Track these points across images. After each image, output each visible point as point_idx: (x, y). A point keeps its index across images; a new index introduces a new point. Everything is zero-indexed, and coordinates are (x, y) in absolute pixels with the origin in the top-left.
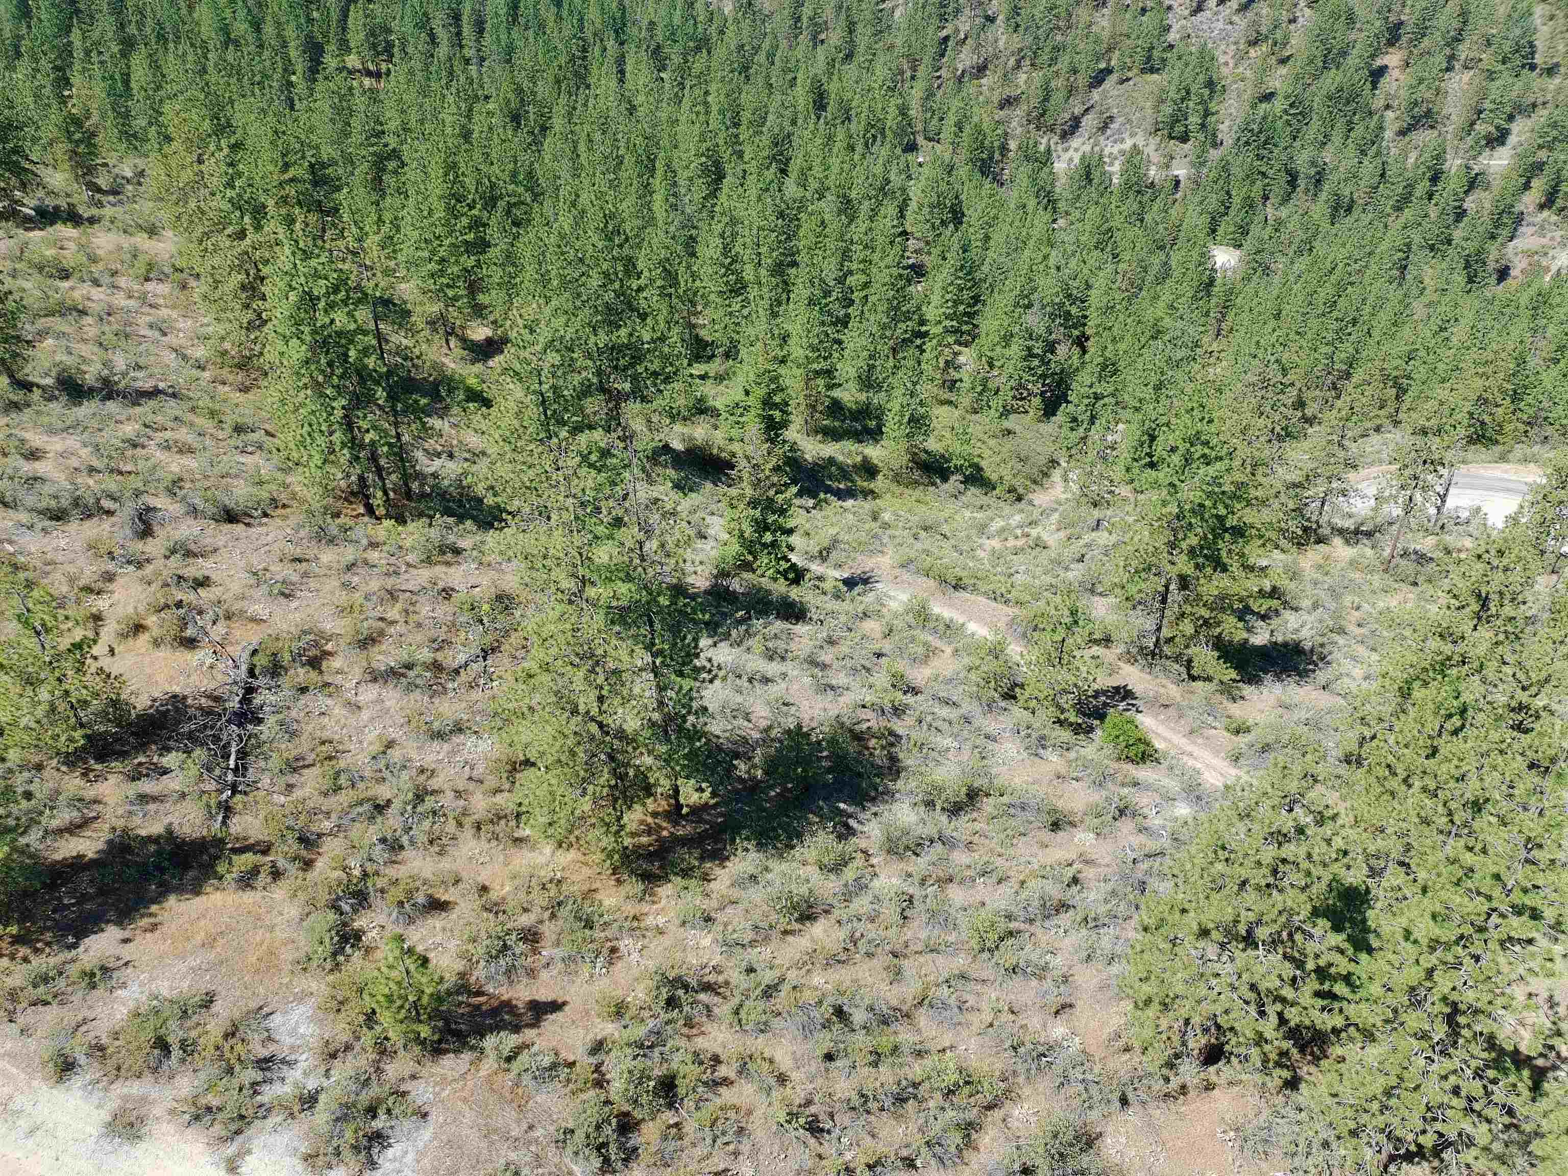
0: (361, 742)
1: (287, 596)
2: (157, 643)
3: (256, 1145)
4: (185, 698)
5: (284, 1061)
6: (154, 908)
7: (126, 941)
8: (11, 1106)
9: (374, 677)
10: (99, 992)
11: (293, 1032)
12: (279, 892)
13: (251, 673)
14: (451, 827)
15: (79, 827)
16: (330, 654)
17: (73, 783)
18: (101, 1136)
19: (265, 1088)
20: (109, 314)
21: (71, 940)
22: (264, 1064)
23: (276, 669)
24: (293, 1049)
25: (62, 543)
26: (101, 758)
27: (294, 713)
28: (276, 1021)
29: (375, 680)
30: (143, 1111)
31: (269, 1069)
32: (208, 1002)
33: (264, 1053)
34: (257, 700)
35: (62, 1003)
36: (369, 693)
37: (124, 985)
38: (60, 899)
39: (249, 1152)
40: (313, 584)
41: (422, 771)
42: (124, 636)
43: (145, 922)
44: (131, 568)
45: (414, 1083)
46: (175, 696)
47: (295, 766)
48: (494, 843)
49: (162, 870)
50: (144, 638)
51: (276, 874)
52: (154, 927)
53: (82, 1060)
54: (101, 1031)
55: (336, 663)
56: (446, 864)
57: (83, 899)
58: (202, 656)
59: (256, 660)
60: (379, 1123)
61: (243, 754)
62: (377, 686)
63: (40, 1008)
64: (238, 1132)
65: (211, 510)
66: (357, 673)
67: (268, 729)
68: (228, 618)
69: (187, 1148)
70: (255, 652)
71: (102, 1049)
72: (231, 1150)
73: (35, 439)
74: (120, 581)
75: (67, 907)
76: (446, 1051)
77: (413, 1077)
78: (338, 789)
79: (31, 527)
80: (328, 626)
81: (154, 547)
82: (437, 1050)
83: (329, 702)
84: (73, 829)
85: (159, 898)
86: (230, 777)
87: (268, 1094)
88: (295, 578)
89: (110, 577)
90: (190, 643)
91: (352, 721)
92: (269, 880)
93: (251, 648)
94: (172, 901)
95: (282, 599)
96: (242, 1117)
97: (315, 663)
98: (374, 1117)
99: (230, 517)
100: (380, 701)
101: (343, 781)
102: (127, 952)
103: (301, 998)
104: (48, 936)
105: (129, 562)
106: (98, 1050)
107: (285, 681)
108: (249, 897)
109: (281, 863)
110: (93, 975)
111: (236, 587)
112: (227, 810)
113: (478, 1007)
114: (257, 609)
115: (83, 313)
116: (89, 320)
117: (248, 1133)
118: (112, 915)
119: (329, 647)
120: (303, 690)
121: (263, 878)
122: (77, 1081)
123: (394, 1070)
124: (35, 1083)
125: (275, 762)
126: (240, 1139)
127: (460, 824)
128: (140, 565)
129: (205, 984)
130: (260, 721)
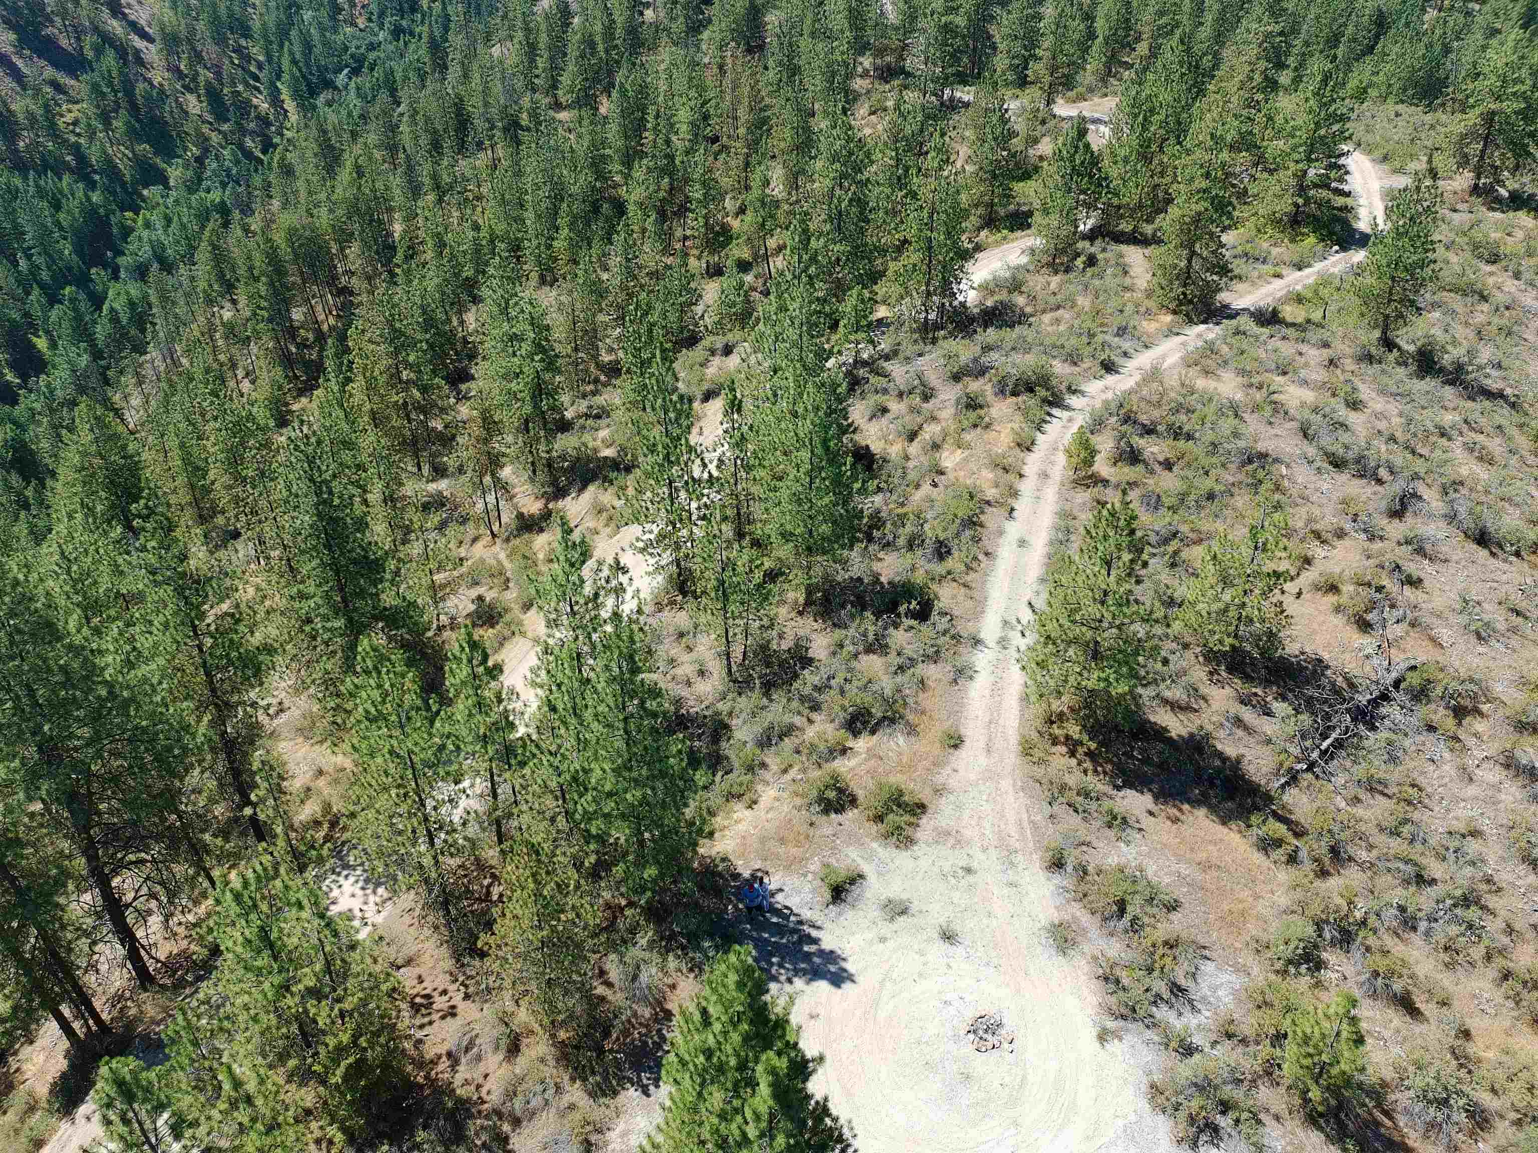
0: (1448, 811)
1: (1479, 637)
2: (1338, 609)
3: (1129, 1038)
4: (1327, 667)
5: (1190, 1002)
6: (1186, 807)
7: (1151, 813)
8: (1012, 857)
9: (1510, 763)
10: (1111, 833)
11: (1214, 989)
12: (1284, 875)
13: (1397, 684)
14: (1477, 953)
15: (1180, 708)
16: (1481, 714)
17: (1199, 674)
18: (1044, 928)
19: (1164, 1007)
20: (1507, 308)
21: (1119, 782)
22: (1177, 990)
23: (1420, 694)
24: (1204, 999)
25: (1325, 487)
26: (1230, 670)
27: (1407, 743)
28: (1208, 967)
29: (1507, 766)
30: (1079, 939)
31: (1176, 996)
32: (1172, 907)
33: (1182, 982)
34: (1384, 710)
35: (1085, 819)
36: (1492, 774)
37: (1128, 843)
38: (1132, 748)
39: (1121, 1039)
40: (1515, 641)
41: (1489, 881)
42: (1317, 588)
43: (1174, 812)
44: (1363, 536)
45: (1274, 1123)
46: (1320, 661)
47: (1374, 786)
48: (1511, 1004)
49: (1212, 785)
50: (1332, 599)
51: (1293, 859)
52: (1175, 820)
53: (1069, 869)
54: (1093, 860)
55: (1480, 726)
56: (1446, 980)
57: (1146, 761)
58: (1368, 643)
59: (1410, 674)
60: (1224, 1122)
61: (1339, 744)
62: (1505, 773)
63: (1071, 811)
64: (1123, 1017)
65: (1469, 523)
66: (1493, 748)
67: (1374, 740)
68: (1413, 625)
69: (1086, 992)
70: (1413, 668)
71: (1085, 873)
72: (1111, 1024)
73: (1365, 392)
74: (1346, 542)
75: (1132, 757)
76: (1320, 1129)
77: (1277, 1118)
78: (1395, 833)
79: (1310, 462)
80: (1498, 689)
81: (1395, 529)
82: (1313, 1119)
83: (1447, 755)
84: (1175, 707)
85: (1195, 803)
86: (1315, 755)
87: (1162, 1013)
88: (1501, 626)
89: (1341, 534)
90: (1365, 626)
91: (1455, 787)
92: (1283, 859)
93: (1413, 663)
94: (1201, 812)
95: (1473, 639)
96: (1134, 1010)
97: (1459, 713)
98: (1223, 1113)
99: (1482, 539)
100: (1497, 787)
101: (1406, 830)
102: (1147, 822)
103: (1239, 969)
104: (1109, 767)
105: (1365, 531)
106: (1084, 871)
107: (1423, 711)
108: (1258, 858)
109: (1303, 854)
110: (1115, 818)
111: (1438, 602)
112: (1293, 778)
113: (1378, 1124)
114: (1445, 634)
115: (1484, 298)
116: (1485, 307)
117: (1130, 1025)
118: (1155, 787)
119: (1485, 708)
120: (1431, 728)
121: (1279, 854)
122: (1057, 879)
123: (1265, 1094)
124: (1034, 856)
125: (1360, 771)
126: (1121, 1023)
127: (1488, 957)
128: (1372, 538)
129: (1181, 892)
130: (1373, 728)
